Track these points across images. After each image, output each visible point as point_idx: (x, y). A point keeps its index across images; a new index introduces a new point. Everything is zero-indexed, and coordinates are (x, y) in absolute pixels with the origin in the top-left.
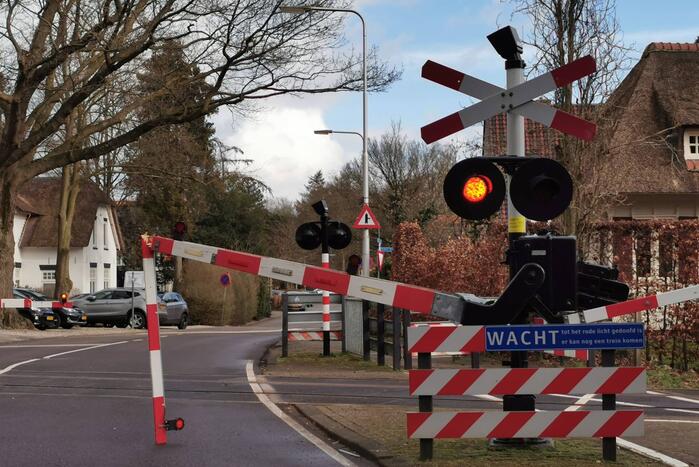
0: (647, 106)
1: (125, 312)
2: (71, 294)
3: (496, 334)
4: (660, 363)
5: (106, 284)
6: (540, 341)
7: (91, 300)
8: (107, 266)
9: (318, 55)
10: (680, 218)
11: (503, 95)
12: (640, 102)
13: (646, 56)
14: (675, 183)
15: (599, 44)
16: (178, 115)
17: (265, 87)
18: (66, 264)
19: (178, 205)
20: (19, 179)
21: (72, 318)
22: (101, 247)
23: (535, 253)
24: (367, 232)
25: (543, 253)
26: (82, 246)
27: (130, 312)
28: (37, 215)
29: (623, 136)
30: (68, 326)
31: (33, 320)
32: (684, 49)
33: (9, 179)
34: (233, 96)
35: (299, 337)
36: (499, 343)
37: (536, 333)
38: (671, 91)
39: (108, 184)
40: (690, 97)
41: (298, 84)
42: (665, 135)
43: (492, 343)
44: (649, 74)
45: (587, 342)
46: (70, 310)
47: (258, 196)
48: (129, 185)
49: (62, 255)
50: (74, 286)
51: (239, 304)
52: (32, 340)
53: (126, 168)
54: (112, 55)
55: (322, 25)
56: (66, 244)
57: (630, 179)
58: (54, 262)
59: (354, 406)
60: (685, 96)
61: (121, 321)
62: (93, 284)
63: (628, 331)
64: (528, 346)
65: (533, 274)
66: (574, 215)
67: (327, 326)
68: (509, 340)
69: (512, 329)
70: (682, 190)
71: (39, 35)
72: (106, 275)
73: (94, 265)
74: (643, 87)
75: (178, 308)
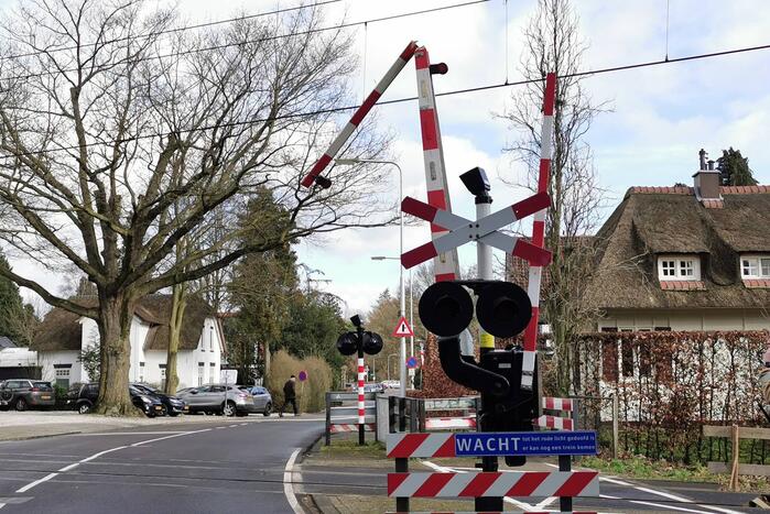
0: (628, 237)
1: (220, 403)
2: (178, 389)
3: (464, 440)
4: (637, 453)
5: (211, 379)
6: (504, 447)
7: (194, 393)
8: (212, 364)
9: (374, 198)
10: (657, 329)
11: (471, 226)
12: (622, 233)
13: (626, 198)
14: (652, 299)
15: (581, 186)
16: (260, 245)
17: (329, 223)
18: (175, 364)
19: (267, 316)
20: (135, 297)
21: (177, 408)
22: (208, 349)
23: (501, 366)
24: (404, 339)
25: (509, 366)
26: (192, 349)
27: (224, 403)
28: (158, 325)
29: (611, 261)
30: (175, 414)
31: (144, 410)
32: (665, 192)
33: (128, 295)
34: (305, 230)
35: (340, 429)
36: (467, 449)
37: (500, 440)
38: (647, 225)
39: (217, 301)
40: (662, 230)
41: (356, 221)
42: (636, 261)
43: (461, 449)
44: (629, 211)
45: (545, 448)
46: (175, 401)
47: (336, 309)
48: (233, 301)
49: (171, 356)
50: (181, 381)
51: (315, 395)
52: (141, 428)
53: (230, 287)
54: (207, 198)
55: (376, 175)
56: (174, 348)
57: (615, 297)
58: (165, 363)
59: (361, 497)
60: (658, 229)
61: (217, 410)
62: (200, 379)
63: (582, 439)
64: (492, 452)
65: (499, 385)
66: (563, 328)
67: (362, 420)
68: (476, 446)
69: (478, 436)
70: (657, 305)
71: (154, 183)
72: (212, 371)
73: (201, 364)
74: (625, 222)
75: (264, 399)
